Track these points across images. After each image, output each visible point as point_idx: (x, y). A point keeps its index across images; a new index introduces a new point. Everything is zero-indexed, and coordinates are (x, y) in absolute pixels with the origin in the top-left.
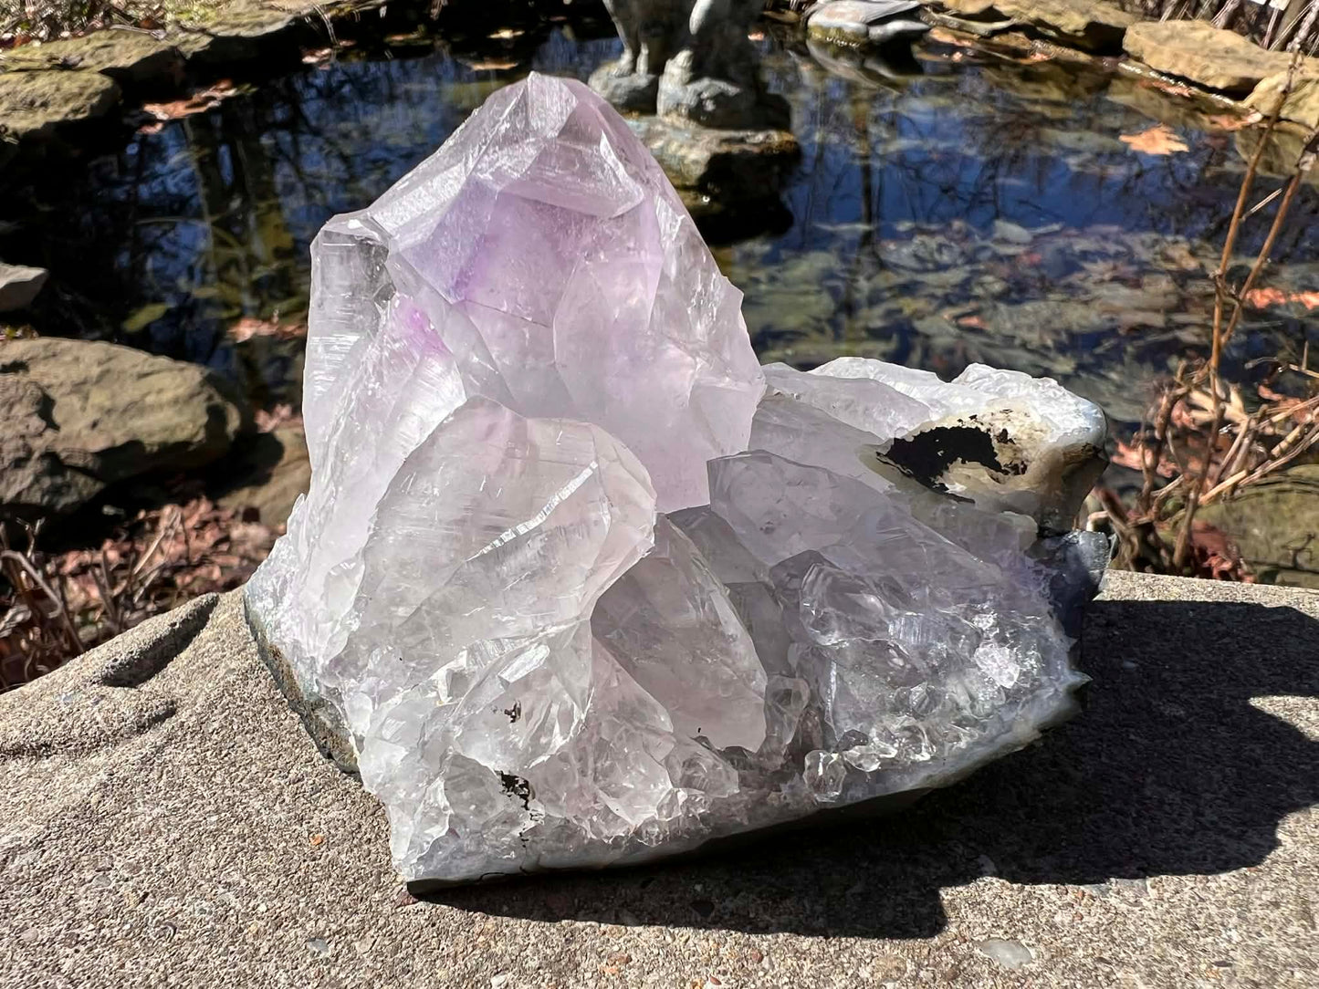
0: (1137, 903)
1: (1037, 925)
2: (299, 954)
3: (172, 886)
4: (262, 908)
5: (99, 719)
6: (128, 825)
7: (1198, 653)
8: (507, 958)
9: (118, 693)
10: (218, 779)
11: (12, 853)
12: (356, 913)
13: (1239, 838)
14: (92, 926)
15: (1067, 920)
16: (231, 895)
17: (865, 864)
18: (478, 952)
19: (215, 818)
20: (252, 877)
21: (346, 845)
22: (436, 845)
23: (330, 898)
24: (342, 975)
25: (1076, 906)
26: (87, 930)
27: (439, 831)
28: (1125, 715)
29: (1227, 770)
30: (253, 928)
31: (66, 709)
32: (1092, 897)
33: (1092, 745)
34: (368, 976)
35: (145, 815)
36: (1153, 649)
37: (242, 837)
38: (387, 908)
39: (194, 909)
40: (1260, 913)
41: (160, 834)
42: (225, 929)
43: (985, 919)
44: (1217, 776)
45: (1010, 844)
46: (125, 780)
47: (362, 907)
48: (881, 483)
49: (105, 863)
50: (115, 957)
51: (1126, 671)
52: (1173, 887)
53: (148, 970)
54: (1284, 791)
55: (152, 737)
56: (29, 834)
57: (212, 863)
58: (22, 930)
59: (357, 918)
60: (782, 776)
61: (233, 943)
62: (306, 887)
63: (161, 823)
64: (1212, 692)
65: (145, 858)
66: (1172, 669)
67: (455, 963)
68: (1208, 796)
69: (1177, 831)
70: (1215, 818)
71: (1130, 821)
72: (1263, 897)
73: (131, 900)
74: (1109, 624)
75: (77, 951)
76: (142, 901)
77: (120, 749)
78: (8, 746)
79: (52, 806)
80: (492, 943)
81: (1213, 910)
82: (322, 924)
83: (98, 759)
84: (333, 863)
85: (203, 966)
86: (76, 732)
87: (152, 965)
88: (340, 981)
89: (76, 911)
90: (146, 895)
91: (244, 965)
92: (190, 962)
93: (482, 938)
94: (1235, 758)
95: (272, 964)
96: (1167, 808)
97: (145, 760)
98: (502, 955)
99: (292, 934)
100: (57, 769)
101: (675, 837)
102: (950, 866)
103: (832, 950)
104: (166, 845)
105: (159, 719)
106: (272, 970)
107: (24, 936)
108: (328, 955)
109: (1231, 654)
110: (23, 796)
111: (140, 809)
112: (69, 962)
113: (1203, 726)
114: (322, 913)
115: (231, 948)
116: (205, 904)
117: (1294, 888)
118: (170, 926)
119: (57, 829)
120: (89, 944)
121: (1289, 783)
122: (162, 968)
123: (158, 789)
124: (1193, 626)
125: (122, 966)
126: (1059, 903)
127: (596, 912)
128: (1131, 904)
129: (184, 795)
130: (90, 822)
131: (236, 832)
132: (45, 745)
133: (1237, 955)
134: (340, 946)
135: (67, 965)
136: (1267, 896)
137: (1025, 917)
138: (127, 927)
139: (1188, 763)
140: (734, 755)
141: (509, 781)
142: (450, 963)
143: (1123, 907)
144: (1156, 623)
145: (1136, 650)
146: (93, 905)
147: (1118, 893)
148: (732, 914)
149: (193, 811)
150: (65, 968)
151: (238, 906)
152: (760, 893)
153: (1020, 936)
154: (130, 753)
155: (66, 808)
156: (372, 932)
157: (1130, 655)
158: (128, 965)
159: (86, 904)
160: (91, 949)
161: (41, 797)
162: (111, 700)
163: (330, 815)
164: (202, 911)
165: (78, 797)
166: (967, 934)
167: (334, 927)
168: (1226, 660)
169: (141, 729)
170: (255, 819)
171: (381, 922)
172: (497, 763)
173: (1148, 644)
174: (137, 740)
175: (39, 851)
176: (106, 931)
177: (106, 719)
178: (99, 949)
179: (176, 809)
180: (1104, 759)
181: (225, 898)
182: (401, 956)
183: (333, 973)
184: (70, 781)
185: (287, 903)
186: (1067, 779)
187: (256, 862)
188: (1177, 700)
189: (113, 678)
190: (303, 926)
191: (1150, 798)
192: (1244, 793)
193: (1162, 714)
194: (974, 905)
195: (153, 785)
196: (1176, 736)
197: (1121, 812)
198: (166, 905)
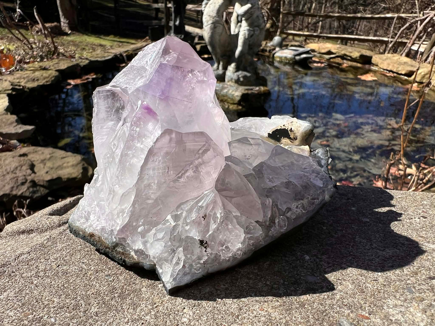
1: (321, 271)
2: (103, 279)
3: (67, 263)
4: (93, 268)
5: (48, 223)
6: (54, 248)
9: (54, 217)
11: (21, 254)
12: (120, 269)
13: (383, 251)
15: (329, 270)
16: (84, 265)
17: (270, 257)
19: (80, 247)
20: (90, 261)
24: (115, 284)
25: (332, 266)
26: (42, 274)
28: (351, 221)
29: (381, 235)
30: (90, 273)
31: (38, 221)
32: (337, 264)
33: (341, 228)
34: (123, 285)
35: (60, 246)
36: (361, 205)
37: (88, 251)
41: (64, 251)
42: (82, 273)
43: (305, 270)
44: (378, 236)
45: (314, 252)
46: (54, 238)
49: (48, 258)
50: (49, 280)
51: (352, 210)
52: (362, 262)
53: (59, 283)
54: (397, 239)
55: (62, 228)
56: (27, 250)
57: (79, 257)
58: (23, 274)
59: (120, 271)
61: (83, 277)
62: (106, 263)
63: (64, 248)
64: (378, 215)
65: (59, 257)
66: (366, 210)
68: (375, 241)
69: (364, 249)
70: (376, 246)
71: (350, 247)
72: (389, 264)
73: (55, 267)
74: (348, 199)
75: (38, 279)
76: (58, 267)
77: (53, 231)
78: (21, 230)
79: (34, 244)
81: (373, 267)
82: (110, 272)
83: (48, 234)
85: (74, 282)
86: (41, 226)
87: (60, 282)
89: (39, 269)
90: (59, 265)
91: (87, 282)
92: (71, 281)
94: (383, 231)
95: (95, 282)
96: (362, 244)
97: (60, 233)
99: (101, 274)
100: (35, 237)
102: (296, 257)
104: (65, 253)
105: (64, 223)
107: (23, 275)
108: (111, 279)
110: (24, 243)
111: (58, 245)
112: (36, 281)
113: (375, 224)
114: (110, 269)
116: (76, 267)
117: (398, 262)
118: (65, 273)
119: (34, 249)
121: (399, 237)
122: (63, 283)
123: (64, 240)
124: (374, 199)
125: (51, 282)
126: (327, 266)
129: (71, 241)
130: (44, 247)
131: (86, 250)
132: (31, 230)
133: (380, 278)
134: (115, 277)
135: (35, 282)
137: (317, 269)
138: (53, 273)
139: (370, 233)
144: (362, 199)
145: (356, 205)
146: (44, 268)
149: (74, 245)
150: (34, 283)
151: (86, 268)
153: (315, 274)
154: (56, 232)
155: (37, 244)
156: (124, 274)
157: (354, 206)
158: (53, 282)
159: (42, 267)
160: (42, 278)
161: (30, 242)
162: (51, 218)
164: (75, 269)
165: (41, 242)
166: (299, 273)
167: (113, 273)
169: (60, 226)
171: (127, 272)
173: (359, 204)
174: (59, 228)
175: (29, 254)
176: (47, 274)
177: (50, 223)
178: (45, 278)
179: (69, 245)
180: (344, 232)
181: (82, 266)
182: (132, 280)
183: (112, 284)
184: (37, 239)
185: (100, 267)
186: (332, 237)
187: (91, 257)
188: (367, 217)
189: (52, 214)
190: (104, 272)
191: (357, 241)
192: (385, 240)
193: (362, 221)
194: (302, 266)
195: (62, 239)
196: (366, 226)
197: (348, 244)
198: (65, 268)
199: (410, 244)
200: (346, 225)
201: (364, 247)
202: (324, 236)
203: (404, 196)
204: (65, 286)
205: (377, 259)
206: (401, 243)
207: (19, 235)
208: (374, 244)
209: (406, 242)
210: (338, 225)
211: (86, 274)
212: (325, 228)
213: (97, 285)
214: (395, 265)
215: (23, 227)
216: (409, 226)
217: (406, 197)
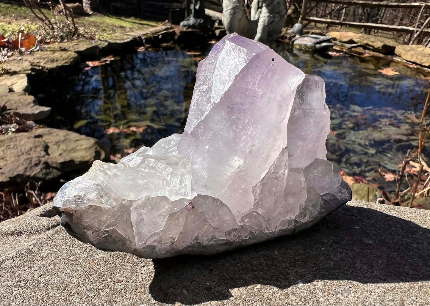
0: (347, 297)
1: (314, 302)
2: (83, 294)
3: (50, 273)
4: (75, 281)
5: (37, 225)
6: (40, 255)
7: (380, 225)
8: (146, 300)
9: (44, 219)
10: (69, 244)
11: (5, 260)
12: (103, 284)
14: (24, 283)
15: (323, 300)
16: (66, 277)
17: (261, 280)
18: (137, 297)
19: (65, 255)
20: (73, 272)
21: (103, 265)
23: (96, 279)
24: (95, 301)
25: (327, 297)
26: (23, 284)
28: (353, 242)
29: (384, 260)
30: (71, 286)
31: (28, 222)
32: (333, 295)
33: (341, 250)
34: (103, 302)
35: (45, 252)
36: (365, 223)
37: (73, 261)
38: (112, 283)
39: (55, 280)
40: (387, 303)
41: (49, 258)
42: (64, 286)
43: (297, 298)
44: (381, 262)
45: (309, 277)
46: (41, 243)
47: (104, 282)
49: (31, 265)
50: (29, 291)
51: (355, 229)
52: (360, 293)
53: (38, 296)
54: (402, 267)
55: (51, 231)
56: (11, 256)
57: (62, 267)
58: (4, 282)
59: (102, 286)
61: (64, 290)
62: (89, 276)
63: (50, 255)
64: (383, 237)
65: (43, 265)
66: (371, 229)
67: (130, 300)
68: (376, 267)
69: (364, 277)
70: (377, 274)
71: (349, 273)
72: (389, 298)
73: (37, 276)
74: (352, 215)
75: (18, 289)
76: (40, 277)
77: (42, 234)
78: (9, 232)
79: (20, 248)
80: (142, 295)
81: (372, 301)
82: (92, 286)
83: (36, 237)
84: (98, 270)
85: (54, 296)
86: (30, 229)
87: (39, 294)
88: (94, 303)
89: (20, 278)
90: (42, 275)
91: (66, 296)
92: (51, 295)
93: (139, 294)
94: (387, 257)
95: (75, 297)
96: (362, 270)
97: (48, 238)
98: (144, 299)
99: (82, 288)
100: (23, 239)
102: (289, 282)
103: (246, 304)
104: (50, 261)
105: (55, 226)
106: (74, 299)
107: (4, 284)
108: (92, 295)
109: (391, 226)
110: (11, 246)
111: (44, 251)
112: (16, 292)
113: (378, 247)
114: (92, 283)
115: (64, 291)
116: (58, 278)
117: (400, 296)
118: (47, 284)
119: (19, 255)
120: (22, 287)
121: (404, 265)
122: (42, 296)
123: (51, 246)
124: (380, 217)
125: (31, 294)
126: (322, 295)
127: (175, 289)
128: (345, 297)
129: (58, 248)
130: (29, 253)
131: (71, 259)
132: (20, 232)
134: (96, 293)
136: (390, 298)
137: (310, 299)
138: (34, 283)
139: (372, 258)
142: (128, 300)
143: (343, 298)
144: (367, 216)
145: (360, 223)
146: (25, 277)
147: (341, 294)
148: (217, 292)
149: (60, 253)
150: (14, 294)
151: (68, 280)
152: (227, 287)
153: (307, 304)
154: (44, 235)
155: (23, 249)
156: (106, 290)
157: (358, 224)
158: (33, 294)
159: (24, 276)
160: (23, 289)
161: (16, 246)
162: (41, 220)
163: (100, 256)
164: (57, 280)
165: (27, 247)
166: (290, 302)
167: (95, 288)
168: (389, 228)
169: (49, 229)
170: (77, 256)
171: (109, 287)
173: (364, 222)
174: (47, 232)
175: (13, 260)
176: (28, 284)
177: (39, 226)
178: (25, 289)
179: (55, 252)
180: (344, 255)
181: (64, 277)
182: (114, 297)
183: (92, 300)
184: (25, 242)
185: (82, 280)
186: (331, 259)
187: (75, 268)
188: (371, 239)
189: (43, 215)
190: (86, 287)
191: (357, 267)
192: (388, 267)
193: (365, 243)
194: (294, 294)
195: (49, 245)
196: (369, 249)
197: (347, 270)
198: (47, 278)
199: (415, 275)
200: (347, 246)
201: (364, 274)
202: (322, 258)
203: (414, 215)
204: (45, 299)
205: (377, 291)
206: (405, 272)
207: (8, 236)
208: (376, 272)
209: (411, 271)
210: (339, 246)
211: (67, 287)
212: (323, 249)
213: (77, 301)
214: (396, 298)
215: (12, 229)
216: (415, 252)
217: (416, 217)
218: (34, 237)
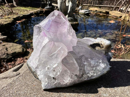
0: (118, 90)
1: (108, 92)
2: (32, 96)
3: (20, 90)
4: (29, 92)
6: (15, 85)
9: (14, 72)
10: (24, 80)
11: (4, 87)
13: (128, 83)
19: (24, 84)
20: (28, 89)
21: (37, 86)
22: (46, 85)
26: (11, 95)
27: (47, 84)
29: (126, 77)
30: (28, 94)
31: (9, 74)
32: (113, 89)
35: (17, 84)
38: (41, 92)
39: (22, 92)
42: (25, 94)
43: (102, 91)
45: (104, 84)
47: (39, 92)
48: (90, 49)
49: (13, 88)
51: (115, 68)
52: (121, 88)
55: (18, 76)
56: (6, 85)
57: (24, 88)
60: (81, 77)
62: (33, 90)
65: (17, 88)
66: (119, 67)
68: (124, 79)
70: (125, 81)
73: (15, 92)
74: (113, 63)
76: (17, 92)
79: (8, 83)
80: (52, 95)
81: (126, 90)
82: (35, 94)
84: (36, 88)
86: (10, 76)
94: (126, 75)
96: (120, 80)
97: (17, 78)
101: (70, 84)
102: (98, 86)
103: (87, 95)
104: (19, 86)
105: (18, 74)
108: (35, 96)
109: (125, 66)
110: (5, 82)
113: (123, 72)
114: (35, 92)
115: (26, 96)
118: (19, 94)
119: (8, 85)
123: (18, 81)
126: (110, 90)
127: (63, 92)
132: (7, 77)
133: (129, 94)
137: (106, 91)
138: (15, 94)
140: (76, 75)
141: (54, 78)
144: (117, 63)
146: (12, 92)
147: (116, 89)
148: (76, 92)
149: (22, 83)
152: (79, 90)
153: (106, 93)
154: (15, 78)
156: (40, 94)
157: (115, 66)
159: (11, 92)
163: (35, 83)
166: (101, 93)
169: (17, 75)
172: (52, 76)
173: (117, 65)
175: (6, 87)
177: (13, 75)
179: (20, 83)
180: (113, 76)
181: (25, 91)
184: (9, 81)
185: (31, 92)
186: (110, 78)
189: (14, 71)
190: (33, 94)
191: (118, 79)
193: (119, 71)
196: (120, 73)
198: (19, 92)
207: (3, 79)
215: (4, 76)
218: (12, 79)
